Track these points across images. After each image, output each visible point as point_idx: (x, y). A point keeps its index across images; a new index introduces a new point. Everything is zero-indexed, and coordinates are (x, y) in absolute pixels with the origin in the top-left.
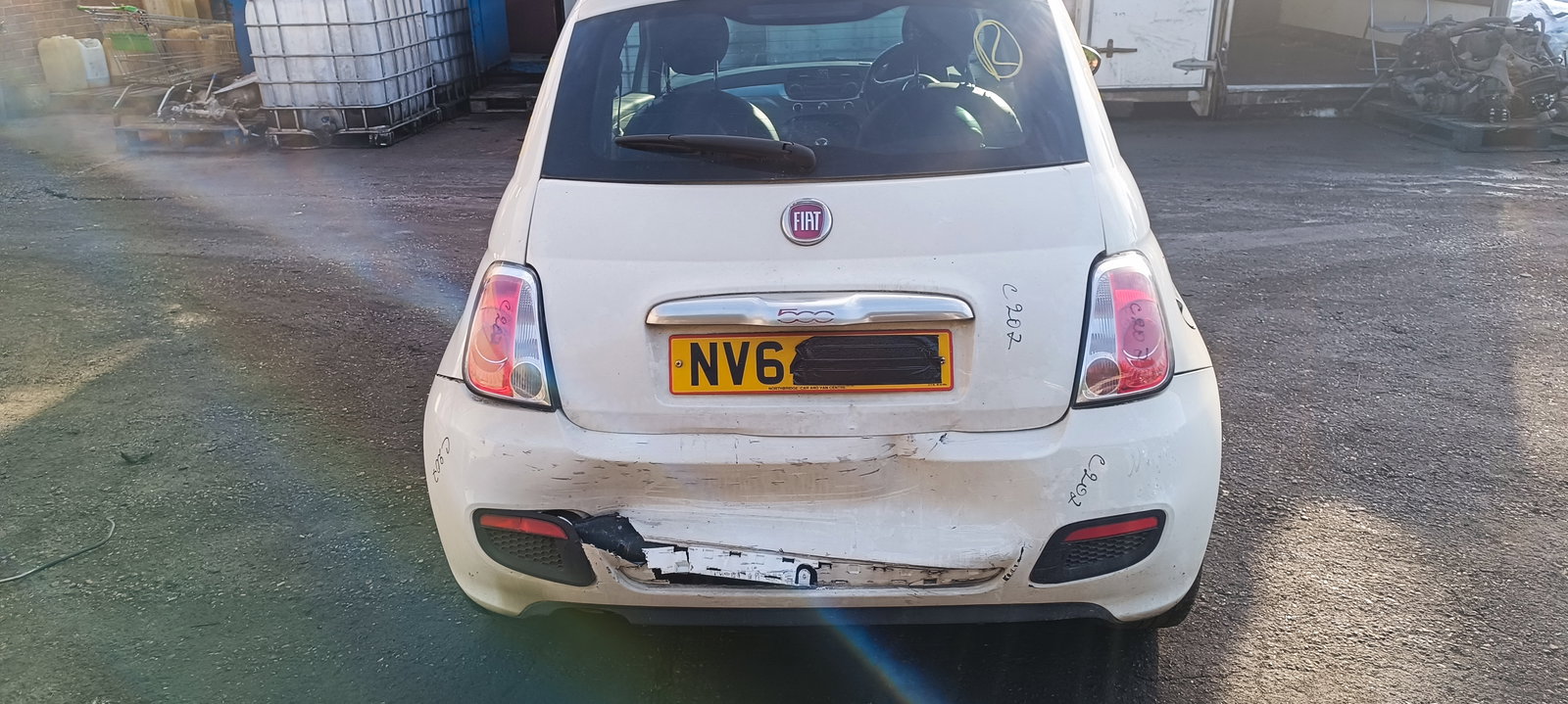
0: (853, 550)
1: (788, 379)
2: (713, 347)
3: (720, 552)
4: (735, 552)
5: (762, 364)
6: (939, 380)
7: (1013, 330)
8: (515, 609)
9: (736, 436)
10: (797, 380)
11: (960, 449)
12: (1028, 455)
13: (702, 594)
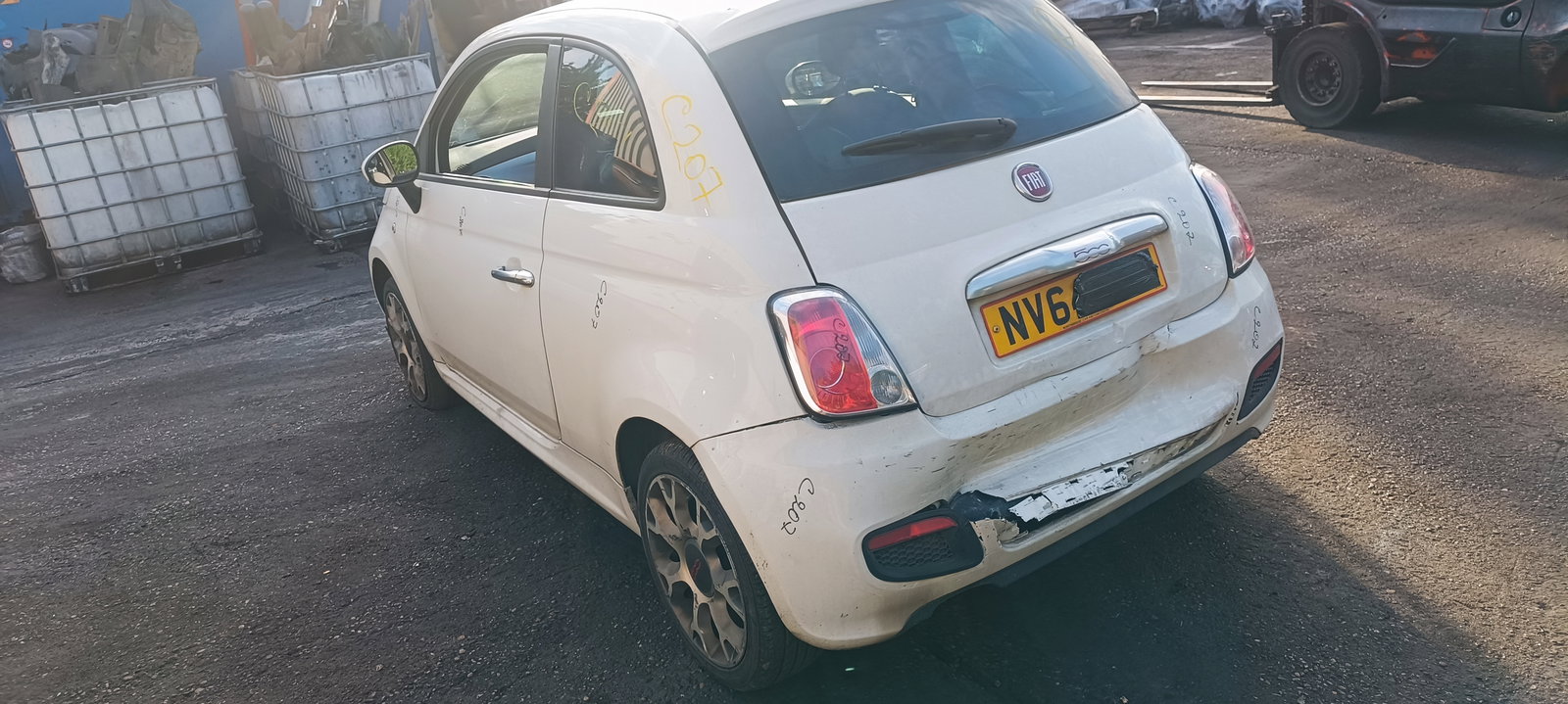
0: (1142, 443)
1: (1073, 313)
2: (1016, 305)
3: (1062, 485)
4: (1073, 480)
5: (1053, 308)
6: (1159, 284)
7: (1188, 230)
8: (895, 628)
9: (1049, 379)
10: (1081, 314)
11: (1183, 333)
12: (1226, 320)
13: (1057, 530)
